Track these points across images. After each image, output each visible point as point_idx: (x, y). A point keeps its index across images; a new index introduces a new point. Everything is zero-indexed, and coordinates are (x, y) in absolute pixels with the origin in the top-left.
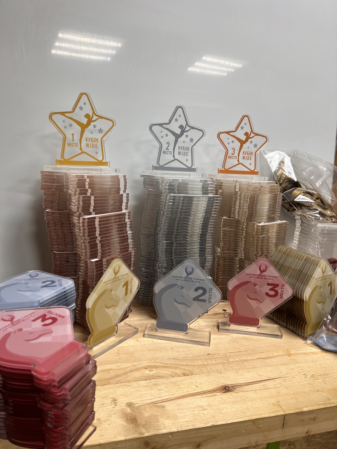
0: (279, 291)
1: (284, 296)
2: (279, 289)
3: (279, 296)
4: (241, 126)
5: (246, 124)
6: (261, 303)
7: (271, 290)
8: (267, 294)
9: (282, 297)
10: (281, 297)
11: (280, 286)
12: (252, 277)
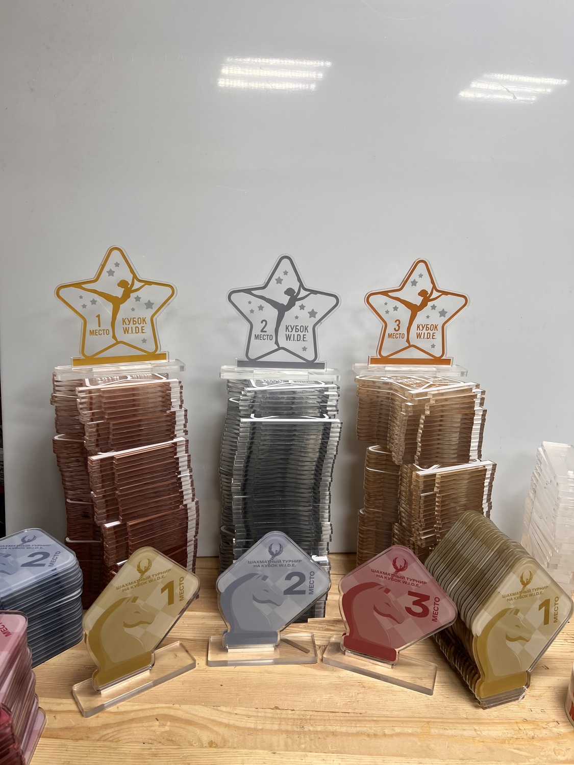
0: (431, 608)
1: (439, 617)
2: (429, 604)
3: (430, 616)
4: (411, 279)
5: (421, 276)
6: (399, 623)
7: (415, 603)
8: (409, 610)
9: (437, 619)
10: (435, 620)
11: (432, 600)
12: (382, 577)
